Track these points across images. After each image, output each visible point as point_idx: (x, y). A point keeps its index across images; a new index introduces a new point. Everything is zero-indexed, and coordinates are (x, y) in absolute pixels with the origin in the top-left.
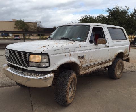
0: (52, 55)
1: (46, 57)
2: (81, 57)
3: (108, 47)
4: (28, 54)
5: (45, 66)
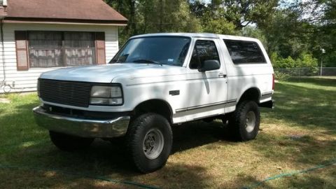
0: (127, 85)
1: (118, 89)
3: (225, 76)
4: (89, 86)
5: (116, 104)
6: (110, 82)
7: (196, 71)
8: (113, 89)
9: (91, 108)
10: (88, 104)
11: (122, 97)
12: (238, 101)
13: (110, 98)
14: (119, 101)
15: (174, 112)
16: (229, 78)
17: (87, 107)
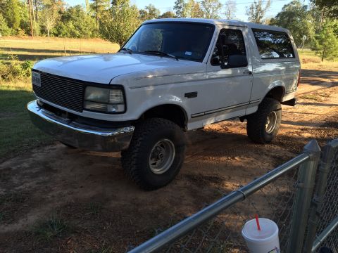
0: (131, 88)
1: (119, 92)
2: (192, 95)
3: (250, 74)
4: (83, 85)
5: (117, 111)
6: (108, 83)
7: (218, 67)
9: (85, 114)
10: (82, 109)
11: (125, 103)
12: (260, 101)
13: (109, 103)
14: (121, 108)
15: (189, 117)
16: (255, 76)
17: (81, 111)
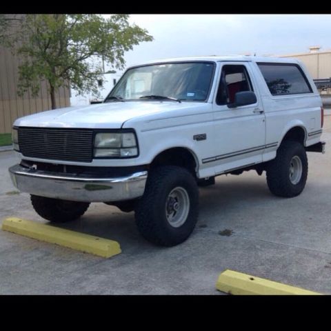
1: (132, 136)
2: (200, 138)
3: (261, 112)
4: (92, 133)
5: (130, 155)
6: (119, 127)
7: (225, 107)
8: (125, 136)
9: (96, 163)
10: (92, 157)
11: (137, 146)
12: (279, 144)
13: (122, 147)
14: (134, 152)
15: (201, 162)
16: (267, 115)
17: (91, 161)
